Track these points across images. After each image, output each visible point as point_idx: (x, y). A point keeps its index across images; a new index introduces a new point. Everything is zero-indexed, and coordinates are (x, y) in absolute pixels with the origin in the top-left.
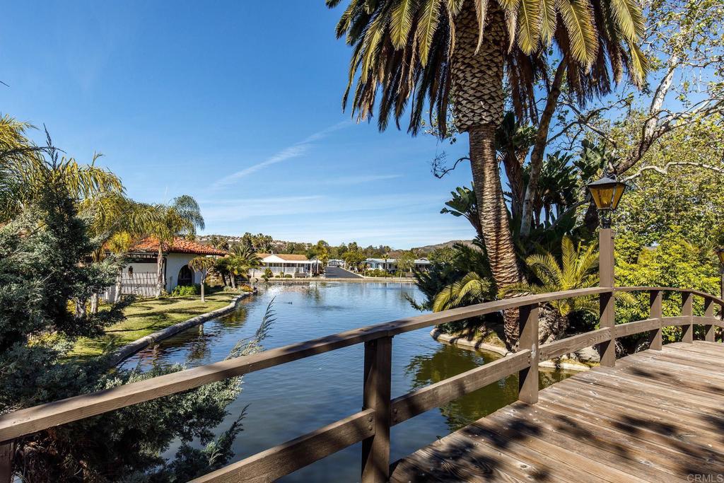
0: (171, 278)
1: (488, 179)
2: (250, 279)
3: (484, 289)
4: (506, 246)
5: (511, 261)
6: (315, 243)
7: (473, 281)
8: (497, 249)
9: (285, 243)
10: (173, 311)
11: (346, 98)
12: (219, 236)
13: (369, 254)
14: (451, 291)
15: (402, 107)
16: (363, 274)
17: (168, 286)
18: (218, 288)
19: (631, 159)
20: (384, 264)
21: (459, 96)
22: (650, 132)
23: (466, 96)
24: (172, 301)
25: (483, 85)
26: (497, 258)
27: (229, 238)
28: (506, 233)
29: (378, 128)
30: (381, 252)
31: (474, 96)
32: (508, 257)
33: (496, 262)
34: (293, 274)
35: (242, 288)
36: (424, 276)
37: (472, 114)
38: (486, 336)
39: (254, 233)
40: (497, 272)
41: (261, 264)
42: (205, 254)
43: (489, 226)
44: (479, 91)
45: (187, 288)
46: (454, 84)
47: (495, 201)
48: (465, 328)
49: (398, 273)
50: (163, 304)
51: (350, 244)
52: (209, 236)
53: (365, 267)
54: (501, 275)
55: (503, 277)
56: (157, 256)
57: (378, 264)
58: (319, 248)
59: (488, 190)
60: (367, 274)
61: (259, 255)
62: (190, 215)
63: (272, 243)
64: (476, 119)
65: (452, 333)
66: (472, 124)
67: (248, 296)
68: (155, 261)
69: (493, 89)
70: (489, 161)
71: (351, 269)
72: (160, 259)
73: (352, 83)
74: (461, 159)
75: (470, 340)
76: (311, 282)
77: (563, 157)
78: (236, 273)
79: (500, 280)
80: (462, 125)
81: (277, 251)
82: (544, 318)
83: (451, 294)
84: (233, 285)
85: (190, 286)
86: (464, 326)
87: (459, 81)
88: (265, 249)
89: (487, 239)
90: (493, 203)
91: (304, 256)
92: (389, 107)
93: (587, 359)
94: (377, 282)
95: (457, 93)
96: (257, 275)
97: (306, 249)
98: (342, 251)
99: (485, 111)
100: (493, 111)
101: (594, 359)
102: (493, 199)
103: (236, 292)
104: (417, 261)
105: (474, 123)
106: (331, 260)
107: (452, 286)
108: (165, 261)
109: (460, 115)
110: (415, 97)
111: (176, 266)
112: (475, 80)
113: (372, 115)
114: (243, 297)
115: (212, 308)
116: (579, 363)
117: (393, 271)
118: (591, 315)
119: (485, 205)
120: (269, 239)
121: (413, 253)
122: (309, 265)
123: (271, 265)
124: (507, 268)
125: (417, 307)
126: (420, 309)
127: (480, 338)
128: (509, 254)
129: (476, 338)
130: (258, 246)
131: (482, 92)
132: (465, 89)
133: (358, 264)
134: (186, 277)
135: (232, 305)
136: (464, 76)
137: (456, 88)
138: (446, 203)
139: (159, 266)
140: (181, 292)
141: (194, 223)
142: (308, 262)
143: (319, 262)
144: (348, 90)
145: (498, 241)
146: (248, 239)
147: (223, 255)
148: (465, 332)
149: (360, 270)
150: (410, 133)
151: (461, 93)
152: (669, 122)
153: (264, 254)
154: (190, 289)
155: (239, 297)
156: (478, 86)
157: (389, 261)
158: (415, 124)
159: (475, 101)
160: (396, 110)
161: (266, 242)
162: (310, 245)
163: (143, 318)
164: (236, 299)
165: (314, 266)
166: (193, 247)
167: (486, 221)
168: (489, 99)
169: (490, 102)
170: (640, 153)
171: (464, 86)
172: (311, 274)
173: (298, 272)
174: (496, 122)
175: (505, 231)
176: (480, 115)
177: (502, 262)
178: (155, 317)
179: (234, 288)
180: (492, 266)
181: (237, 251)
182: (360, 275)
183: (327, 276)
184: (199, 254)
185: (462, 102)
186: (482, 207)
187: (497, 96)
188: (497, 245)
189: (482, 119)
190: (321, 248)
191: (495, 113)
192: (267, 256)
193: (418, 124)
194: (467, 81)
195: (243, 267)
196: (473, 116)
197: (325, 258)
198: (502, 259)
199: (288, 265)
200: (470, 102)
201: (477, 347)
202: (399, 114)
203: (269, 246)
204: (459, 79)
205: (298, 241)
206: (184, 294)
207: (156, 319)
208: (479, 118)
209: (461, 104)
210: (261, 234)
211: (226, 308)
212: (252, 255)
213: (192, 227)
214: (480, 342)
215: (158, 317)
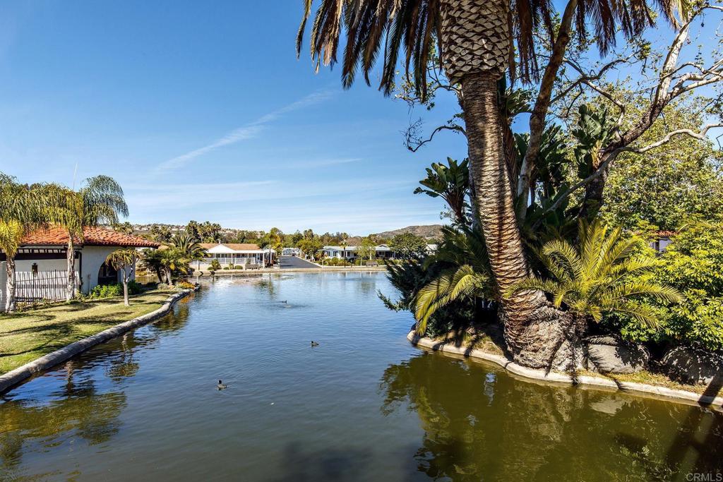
0: (89, 276)
1: (489, 145)
2: (194, 273)
3: (478, 285)
4: (510, 232)
5: (516, 250)
6: (268, 231)
7: (467, 276)
8: (500, 235)
9: (235, 232)
10: (83, 321)
11: (300, 38)
12: (162, 225)
13: (325, 241)
14: (438, 288)
15: (372, 57)
16: (321, 263)
17: (85, 287)
18: (152, 286)
19: (641, 126)
20: (343, 252)
21: (452, 33)
22: (663, 94)
23: (461, 32)
24: (87, 306)
25: (485, 17)
26: (499, 246)
27: (172, 226)
28: (510, 214)
29: (341, 83)
30: (338, 240)
31: (473, 31)
32: (513, 246)
33: (498, 252)
34: (243, 265)
35: (181, 285)
36: (397, 267)
37: (470, 57)
38: (477, 340)
39: (200, 221)
40: (498, 264)
41: (206, 255)
42: (133, 246)
43: (490, 206)
44: (480, 25)
45: (110, 288)
46: (444, 17)
47: (498, 173)
48: (450, 331)
49: (357, 261)
50: (72, 311)
51: (306, 231)
52: (150, 225)
53: (322, 256)
54: (503, 268)
55: (507, 271)
56: (66, 249)
57: (335, 252)
58: (272, 237)
59: (489, 159)
60: (325, 264)
61: (203, 245)
62: (109, 200)
63: (220, 232)
64: (476, 63)
65: (435, 337)
66: (470, 71)
67: (188, 294)
68: (64, 256)
69: (498, 23)
70: (491, 120)
71: (307, 258)
72: (70, 253)
73: (310, 11)
74: (440, 129)
75: (458, 346)
76: (264, 274)
77: (551, 128)
78: (172, 267)
79: (503, 274)
80: (456, 72)
81: (226, 241)
82: (557, 321)
83: (438, 292)
84: (170, 282)
85: (114, 285)
86: (450, 328)
87: (451, 13)
88: (213, 239)
89: (486, 223)
90: (496, 176)
91: (255, 245)
92: (356, 56)
93: (609, 369)
94: (335, 272)
95: (448, 30)
96: (201, 267)
97: (259, 237)
98: (297, 239)
99: (487, 52)
100: (497, 53)
101: (617, 369)
102: (496, 171)
103: (173, 290)
104: (378, 248)
105: (472, 69)
106: (285, 249)
107: (439, 282)
108: (77, 255)
109: (454, 59)
110: (388, 45)
111: (94, 262)
112: (473, 10)
113: (336, 60)
114: (181, 295)
115: (137, 313)
116: (598, 374)
117: (353, 259)
118: (614, 316)
119: (484, 179)
120: (216, 228)
121: (372, 240)
122: (261, 255)
123: (218, 255)
124: (511, 259)
125: (391, 307)
126: (395, 308)
127: (471, 343)
128: (514, 242)
129: (466, 344)
130: (205, 235)
131: (483, 26)
132: (461, 22)
133: (315, 252)
134: (109, 275)
135: (165, 307)
136: (459, 5)
137: (447, 22)
138: (421, 182)
139: (69, 262)
140: (102, 293)
141: (114, 209)
142: (260, 251)
143: (273, 251)
144: (303, 27)
145: (501, 224)
146: (193, 228)
147: (156, 247)
148: (451, 335)
149: (316, 259)
150: (383, 90)
151: (455, 29)
152: (683, 82)
153: (211, 244)
154: (113, 289)
155: (176, 295)
156: (478, 18)
157: (348, 248)
158: (387, 81)
159: (475, 39)
160: (364, 60)
161: (214, 230)
162: (262, 233)
163: (34, 334)
164: (170, 300)
165: (267, 256)
166: (116, 239)
167: (485, 200)
168: (492, 36)
169: (494, 40)
170: (651, 119)
171: (460, 18)
172: (264, 265)
173: (249, 263)
174: (501, 68)
175: (509, 212)
176: (481, 57)
177: (505, 251)
178: (53, 331)
179: (171, 285)
180: (492, 257)
181: (177, 242)
182: (317, 264)
183: (281, 266)
184: (125, 246)
185: (457, 41)
186: (480, 181)
187: (503, 33)
188: (501, 230)
189: (483, 64)
190: (274, 236)
191: (499, 56)
192: (213, 246)
193: (391, 81)
194: (464, 11)
195: (181, 261)
196: (472, 59)
197: (279, 246)
198: (506, 248)
199: (238, 255)
200: (467, 39)
201: (467, 355)
202: (367, 66)
203: (216, 234)
204: (452, 9)
205: (250, 229)
206: (105, 295)
207: (53, 335)
208: (480, 61)
209: (456, 44)
210: (208, 223)
211: (155, 312)
212: (196, 246)
213: (112, 214)
214: (470, 349)
215: (58, 331)
